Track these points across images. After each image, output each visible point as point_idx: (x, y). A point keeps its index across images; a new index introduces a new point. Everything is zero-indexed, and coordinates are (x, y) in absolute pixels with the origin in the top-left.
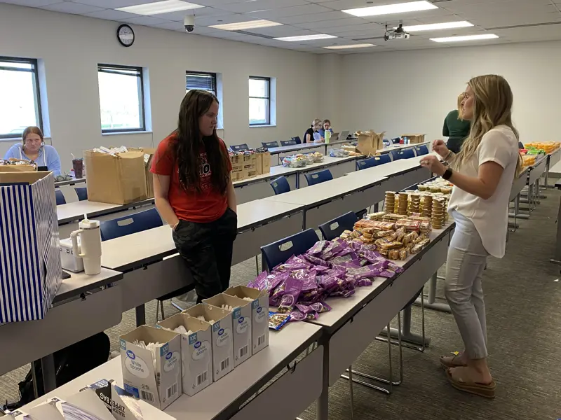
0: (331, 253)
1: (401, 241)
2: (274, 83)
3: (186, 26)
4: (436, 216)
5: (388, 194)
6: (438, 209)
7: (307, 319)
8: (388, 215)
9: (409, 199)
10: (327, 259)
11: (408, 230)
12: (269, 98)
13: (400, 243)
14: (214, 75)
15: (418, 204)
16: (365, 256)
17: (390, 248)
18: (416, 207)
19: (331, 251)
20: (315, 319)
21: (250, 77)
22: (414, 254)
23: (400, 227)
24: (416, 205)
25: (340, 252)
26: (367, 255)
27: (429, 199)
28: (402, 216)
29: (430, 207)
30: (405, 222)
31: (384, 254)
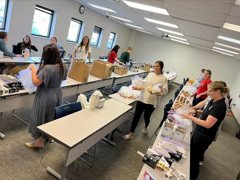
2: (116, 36)
3: (107, 16)
12: (114, 40)
14: (101, 29)
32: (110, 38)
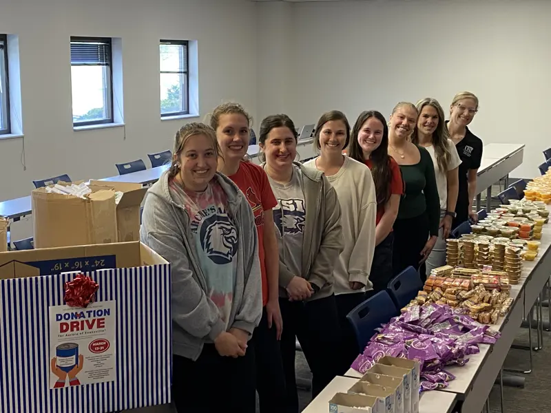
0: (429, 320)
1: (488, 302)
2: (193, 49)
4: (511, 269)
5: (451, 243)
6: (514, 261)
7: (438, 387)
8: (456, 269)
9: (477, 248)
10: (426, 327)
11: (489, 288)
12: (187, 73)
13: (489, 305)
14: (108, 41)
15: (487, 255)
16: (460, 321)
17: (480, 311)
18: (486, 257)
19: (429, 317)
20: (446, 387)
21: (161, 41)
22: (504, 316)
23: (478, 284)
24: (485, 255)
25: (437, 318)
26: (462, 320)
27: (501, 248)
28: (475, 270)
29: (502, 259)
30: (482, 278)
31: (475, 317)
32: (161, 70)
